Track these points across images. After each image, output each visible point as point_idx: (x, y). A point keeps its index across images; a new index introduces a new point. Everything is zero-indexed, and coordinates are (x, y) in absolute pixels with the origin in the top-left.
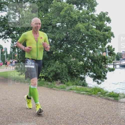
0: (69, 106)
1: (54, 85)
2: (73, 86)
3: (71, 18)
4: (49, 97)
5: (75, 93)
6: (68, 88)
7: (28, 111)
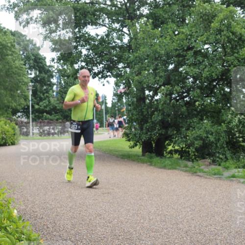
0: (232, 210)
1: (199, 166)
2: (236, 170)
3: (233, 33)
4: (190, 191)
5: (243, 183)
6: (227, 174)
7: (151, 218)
